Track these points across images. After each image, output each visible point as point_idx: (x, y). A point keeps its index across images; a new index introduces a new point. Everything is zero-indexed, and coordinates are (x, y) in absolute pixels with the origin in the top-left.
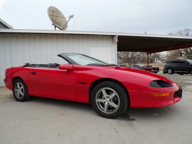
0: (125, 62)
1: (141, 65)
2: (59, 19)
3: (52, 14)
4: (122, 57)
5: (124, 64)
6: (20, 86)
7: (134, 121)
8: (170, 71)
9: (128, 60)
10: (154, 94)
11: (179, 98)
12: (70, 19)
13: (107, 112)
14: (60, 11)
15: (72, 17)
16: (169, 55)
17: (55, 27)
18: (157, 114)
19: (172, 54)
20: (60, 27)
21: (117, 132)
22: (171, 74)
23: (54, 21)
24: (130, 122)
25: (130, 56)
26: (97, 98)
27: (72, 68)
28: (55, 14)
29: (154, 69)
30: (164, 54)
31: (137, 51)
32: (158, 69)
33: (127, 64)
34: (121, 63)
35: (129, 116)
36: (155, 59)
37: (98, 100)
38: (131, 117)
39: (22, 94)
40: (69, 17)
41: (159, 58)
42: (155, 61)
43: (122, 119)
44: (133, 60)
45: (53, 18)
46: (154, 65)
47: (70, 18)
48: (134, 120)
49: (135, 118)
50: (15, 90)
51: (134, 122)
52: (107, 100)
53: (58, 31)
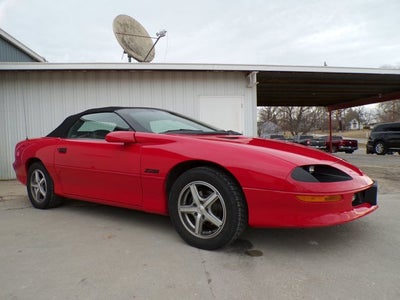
0: (284, 129)
1: (318, 135)
2: (137, 40)
3: (122, 31)
4: (278, 118)
5: (281, 133)
6: (41, 177)
7: (259, 258)
8: (379, 148)
9: (291, 125)
10: (301, 198)
11: (369, 207)
13: (202, 234)
14: (139, 25)
15: (162, 35)
16: (382, 112)
17: (130, 57)
18: (316, 243)
19: (390, 111)
20: (140, 57)
21: (210, 281)
22: (383, 154)
23: (126, 45)
24: (248, 259)
25: (294, 116)
26: (181, 204)
27: (133, 139)
28: (129, 31)
29: (346, 143)
30: (372, 110)
31: (310, 105)
32: (354, 144)
33: (288, 134)
34: (277, 131)
35: (251, 246)
36: (352, 123)
37: (183, 209)
38: (255, 249)
39: (44, 194)
41: (360, 121)
42: (352, 127)
43: (233, 251)
44: (301, 124)
45: (125, 38)
46: (346, 136)
48: (259, 254)
49: (262, 251)
50: (32, 185)
51: (257, 260)
52: (201, 209)
53: (135, 65)
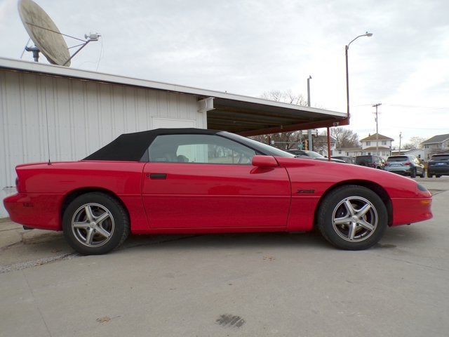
12: (87, 42)
40: (86, 37)
47: (87, 40)
